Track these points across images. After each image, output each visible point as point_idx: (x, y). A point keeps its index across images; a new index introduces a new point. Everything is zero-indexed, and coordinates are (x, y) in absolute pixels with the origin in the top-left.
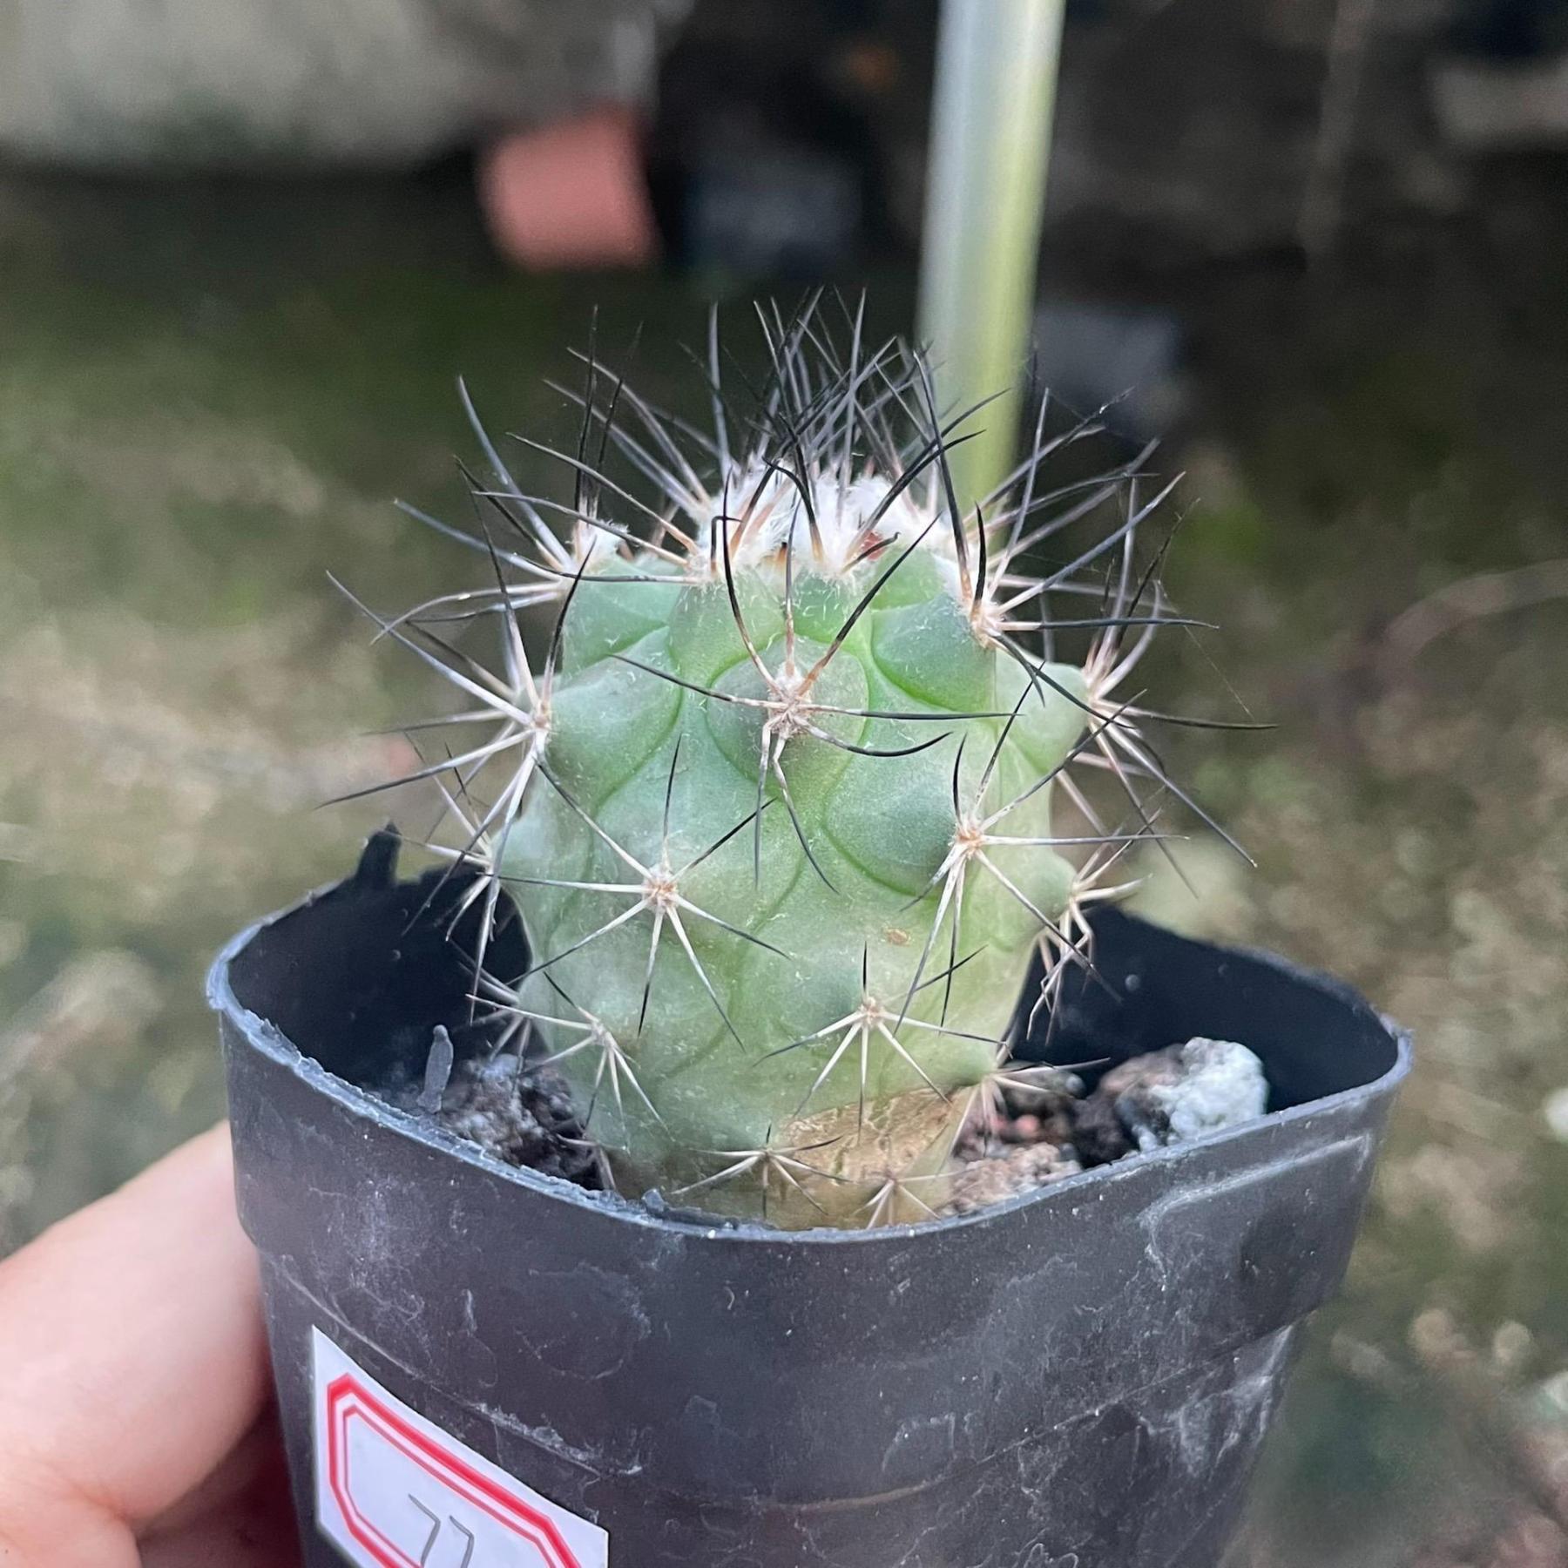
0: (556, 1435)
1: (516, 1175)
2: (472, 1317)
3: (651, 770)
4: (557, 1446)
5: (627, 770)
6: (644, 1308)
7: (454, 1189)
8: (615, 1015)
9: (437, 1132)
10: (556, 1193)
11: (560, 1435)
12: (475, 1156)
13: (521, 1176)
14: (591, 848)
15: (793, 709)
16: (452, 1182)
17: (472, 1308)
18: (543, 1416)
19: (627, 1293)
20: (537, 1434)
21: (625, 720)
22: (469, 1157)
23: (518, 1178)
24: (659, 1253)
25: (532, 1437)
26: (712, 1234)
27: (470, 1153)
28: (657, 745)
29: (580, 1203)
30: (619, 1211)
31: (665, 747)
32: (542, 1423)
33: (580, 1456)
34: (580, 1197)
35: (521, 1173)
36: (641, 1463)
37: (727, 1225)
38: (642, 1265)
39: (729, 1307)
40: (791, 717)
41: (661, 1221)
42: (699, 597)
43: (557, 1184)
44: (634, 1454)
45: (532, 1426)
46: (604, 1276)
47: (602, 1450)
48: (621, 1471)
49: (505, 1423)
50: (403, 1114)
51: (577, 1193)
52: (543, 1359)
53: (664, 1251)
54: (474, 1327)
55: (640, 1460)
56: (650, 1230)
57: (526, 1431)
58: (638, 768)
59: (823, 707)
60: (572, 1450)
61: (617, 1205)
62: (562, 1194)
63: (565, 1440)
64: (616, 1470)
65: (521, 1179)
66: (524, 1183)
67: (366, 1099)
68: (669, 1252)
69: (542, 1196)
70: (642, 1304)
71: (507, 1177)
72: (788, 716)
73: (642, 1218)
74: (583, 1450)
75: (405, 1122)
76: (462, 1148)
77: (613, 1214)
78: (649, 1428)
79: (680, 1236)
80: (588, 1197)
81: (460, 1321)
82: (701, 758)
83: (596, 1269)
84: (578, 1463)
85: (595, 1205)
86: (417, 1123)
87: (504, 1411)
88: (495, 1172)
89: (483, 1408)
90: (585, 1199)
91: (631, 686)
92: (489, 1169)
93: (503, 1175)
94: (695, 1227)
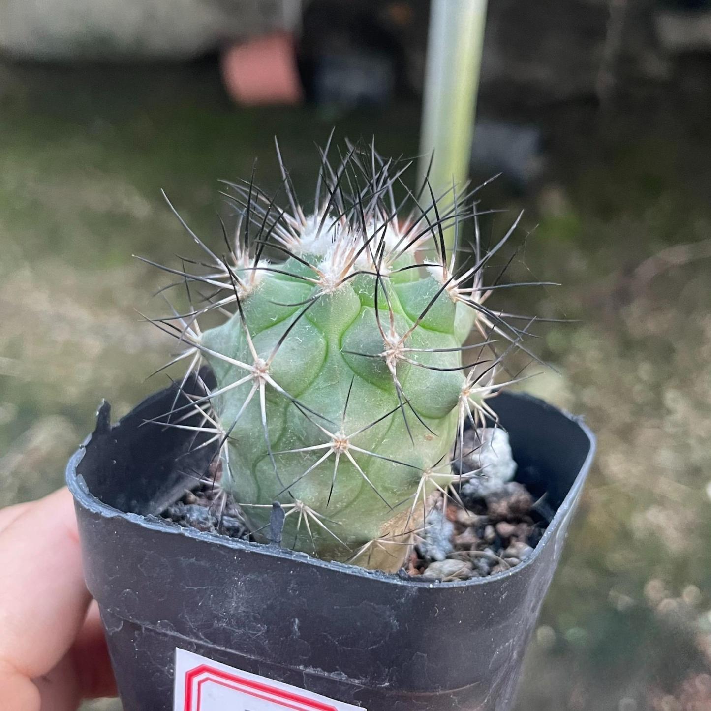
0: (344, 674)
1: (329, 566)
2: (297, 630)
3: (318, 384)
4: (344, 678)
5: (305, 385)
6: (396, 619)
7: (292, 575)
8: (308, 497)
9: (281, 550)
10: (352, 572)
11: (345, 674)
12: (305, 559)
13: (332, 566)
14: (285, 422)
15: (397, 352)
16: (292, 572)
17: (298, 626)
18: (337, 667)
19: (388, 613)
20: (333, 675)
21: (303, 362)
22: (303, 560)
23: (331, 567)
24: (406, 595)
25: (330, 676)
26: (431, 586)
27: (302, 558)
28: (320, 371)
29: (366, 576)
30: (385, 578)
31: (324, 373)
32: (337, 670)
33: (356, 681)
34: (365, 573)
35: (332, 564)
36: (389, 681)
37: (437, 581)
38: (397, 601)
39: (436, 615)
40: (397, 355)
41: (406, 582)
42: (330, 299)
43: (352, 568)
44: (386, 679)
45: (330, 671)
46: (377, 607)
47: (369, 678)
48: (378, 686)
49: (314, 672)
50: (259, 544)
51: (363, 571)
52: (338, 643)
53: (408, 595)
54: (298, 634)
55: (388, 680)
56: (402, 586)
57: (326, 674)
58: (311, 384)
59: (414, 350)
60: (352, 680)
61: (384, 576)
62: (356, 573)
63: (348, 675)
64: (376, 686)
65: (332, 567)
66: (336, 569)
67: (233, 541)
68: (410, 595)
69: (345, 574)
70: (395, 617)
71: (326, 567)
72: (395, 355)
73: (397, 581)
74: (359, 679)
75: (261, 547)
76: (297, 556)
77: (384, 580)
78: (395, 667)
79: (416, 588)
80: (369, 573)
81: (290, 632)
82: (344, 376)
83: (372, 604)
84: (357, 685)
85: (373, 576)
86: (268, 547)
87: (313, 667)
88: (319, 565)
89: (301, 667)
90: (367, 574)
91: (300, 345)
92: (315, 564)
93: (323, 566)
94: (422, 583)
